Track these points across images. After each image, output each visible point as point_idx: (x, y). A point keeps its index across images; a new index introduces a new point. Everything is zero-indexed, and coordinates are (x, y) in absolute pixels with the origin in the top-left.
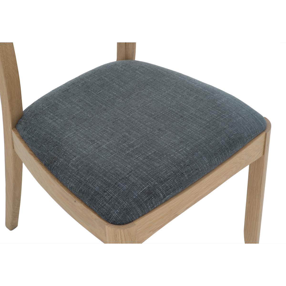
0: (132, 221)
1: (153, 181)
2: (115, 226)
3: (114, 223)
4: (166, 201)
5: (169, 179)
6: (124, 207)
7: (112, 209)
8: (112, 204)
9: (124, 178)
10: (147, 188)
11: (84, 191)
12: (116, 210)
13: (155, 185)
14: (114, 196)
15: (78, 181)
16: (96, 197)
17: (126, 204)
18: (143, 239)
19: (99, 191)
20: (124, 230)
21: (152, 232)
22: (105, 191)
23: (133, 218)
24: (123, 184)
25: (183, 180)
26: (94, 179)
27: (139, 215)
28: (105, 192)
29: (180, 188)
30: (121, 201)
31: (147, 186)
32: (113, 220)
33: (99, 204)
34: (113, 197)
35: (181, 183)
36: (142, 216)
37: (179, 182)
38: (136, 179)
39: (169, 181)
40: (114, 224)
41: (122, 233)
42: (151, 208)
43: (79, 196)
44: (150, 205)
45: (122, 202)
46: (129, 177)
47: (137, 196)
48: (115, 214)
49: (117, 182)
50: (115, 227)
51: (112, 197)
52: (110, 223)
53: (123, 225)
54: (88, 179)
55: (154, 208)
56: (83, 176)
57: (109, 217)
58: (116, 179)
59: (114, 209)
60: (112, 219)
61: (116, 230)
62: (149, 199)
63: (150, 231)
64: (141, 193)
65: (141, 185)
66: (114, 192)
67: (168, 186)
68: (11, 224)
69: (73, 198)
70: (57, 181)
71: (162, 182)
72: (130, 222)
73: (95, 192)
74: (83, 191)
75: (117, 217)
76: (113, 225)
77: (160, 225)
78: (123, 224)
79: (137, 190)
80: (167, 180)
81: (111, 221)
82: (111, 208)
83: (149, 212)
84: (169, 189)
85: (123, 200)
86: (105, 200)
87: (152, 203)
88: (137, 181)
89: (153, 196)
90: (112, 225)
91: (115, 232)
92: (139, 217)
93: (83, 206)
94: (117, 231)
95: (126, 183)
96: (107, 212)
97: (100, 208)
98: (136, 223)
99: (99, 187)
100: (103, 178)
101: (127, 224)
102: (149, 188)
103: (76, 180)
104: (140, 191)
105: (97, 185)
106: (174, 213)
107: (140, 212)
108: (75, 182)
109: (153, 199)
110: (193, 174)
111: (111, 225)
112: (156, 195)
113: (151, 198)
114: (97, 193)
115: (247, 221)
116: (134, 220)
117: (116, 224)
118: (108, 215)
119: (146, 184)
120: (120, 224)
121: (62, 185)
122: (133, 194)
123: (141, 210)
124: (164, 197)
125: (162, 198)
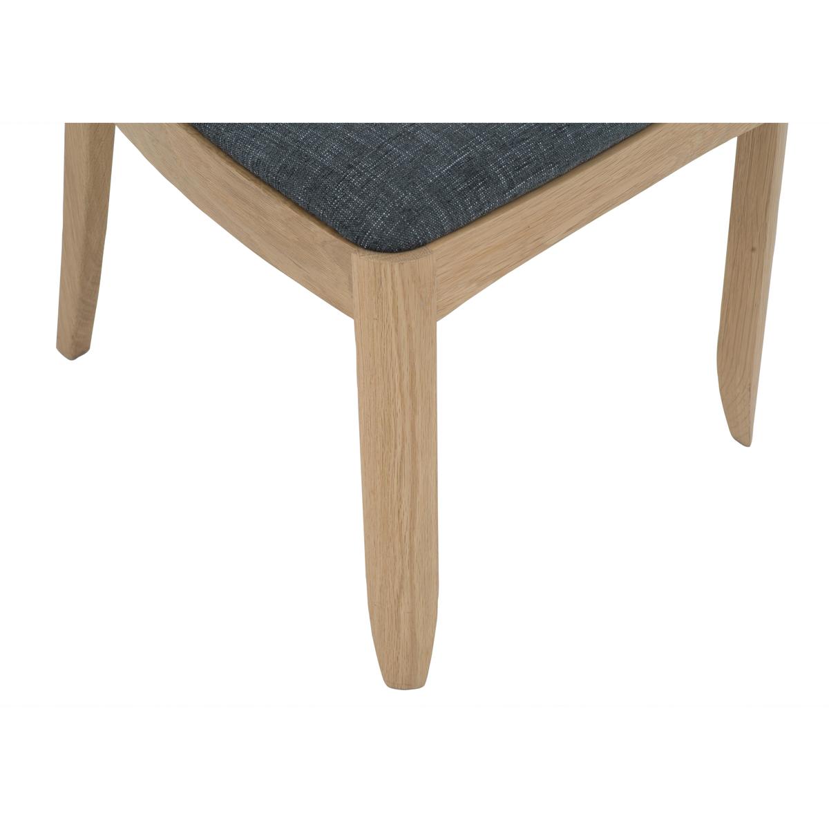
0: (425, 244)
1: (480, 143)
2: (376, 254)
3: (375, 247)
4: (516, 198)
5: (523, 140)
6: (402, 205)
7: (370, 210)
8: (370, 197)
9: (401, 135)
10: (465, 158)
11: (293, 168)
12: (381, 212)
13: (484, 154)
14: (375, 177)
15: (276, 143)
16: (325, 182)
17: (407, 198)
18: (450, 302)
19: (334, 165)
20: (403, 264)
21: (474, 285)
22: (349, 165)
23: (426, 233)
24: (399, 149)
25: (560, 147)
26: (319, 138)
27: (442, 227)
28: (350, 167)
29: (553, 166)
30: (395, 190)
31: (464, 154)
32: (372, 238)
33: (336, 198)
34: (371, 180)
35: (556, 154)
36: (450, 233)
37: (551, 149)
38: (436, 137)
39: (524, 146)
40: (375, 250)
41: (397, 273)
42: (476, 211)
43: (279, 183)
44: (472, 204)
45: (398, 193)
46: (415, 132)
47: (437, 179)
48: (377, 222)
49: (383, 143)
50: (378, 257)
51: (369, 180)
52: (363, 247)
53: (399, 254)
54: (304, 139)
55: (482, 214)
56: (290, 132)
57: (362, 231)
58: (381, 136)
59: (375, 209)
60: (370, 234)
61: (381, 264)
62: (470, 188)
63: (471, 282)
64: (448, 170)
65: (448, 151)
66: (375, 167)
67: (520, 158)
68: (73, 337)
69: (262, 192)
70: (217, 153)
71: (504, 147)
72: (418, 246)
73: (324, 168)
74: (290, 167)
75: (383, 230)
76: (372, 253)
77: (498, 268)
78: (400, 250)
79: (437, 164)
80: (519, 142)
81: (366, 240)
82: (367, 207)
83: (469, 223)
84: (525, 165)
85: (401, 188)
86: (351, 189)
87: (478, 200)
88: (437, 141)
89: (481, 181)
90: (369, 252)
91: (377, 271)
92: (444, 235)
93: (290, 209)
94: (383, 266)
95: (407, 147)
96: (356, 219)
97: (337, 208)
98: (433, 249)
99: (335, 156)
100: (344, 134)
101: (409, 250)
102: (469, 159)
103: (271, 141)
104: (445, 167)
105: (328, 151)
106: (536, 238)
107: (445, 220)
108: (268, 146)
109: (480, 187)
110: (588, 133)
111: (367, 252)
112: (490, 177)
113: (474, 184)
114: (328, 171)
115: (726, 321)
116: (429, 243)
117: (380, 251)
118: (358, 225)
119: (462, 150)
120: (390, 251)
121: (230, 163)
122: (427, 172)
123: (447, 214)
124: (511, 185)
125: (506, 186)
